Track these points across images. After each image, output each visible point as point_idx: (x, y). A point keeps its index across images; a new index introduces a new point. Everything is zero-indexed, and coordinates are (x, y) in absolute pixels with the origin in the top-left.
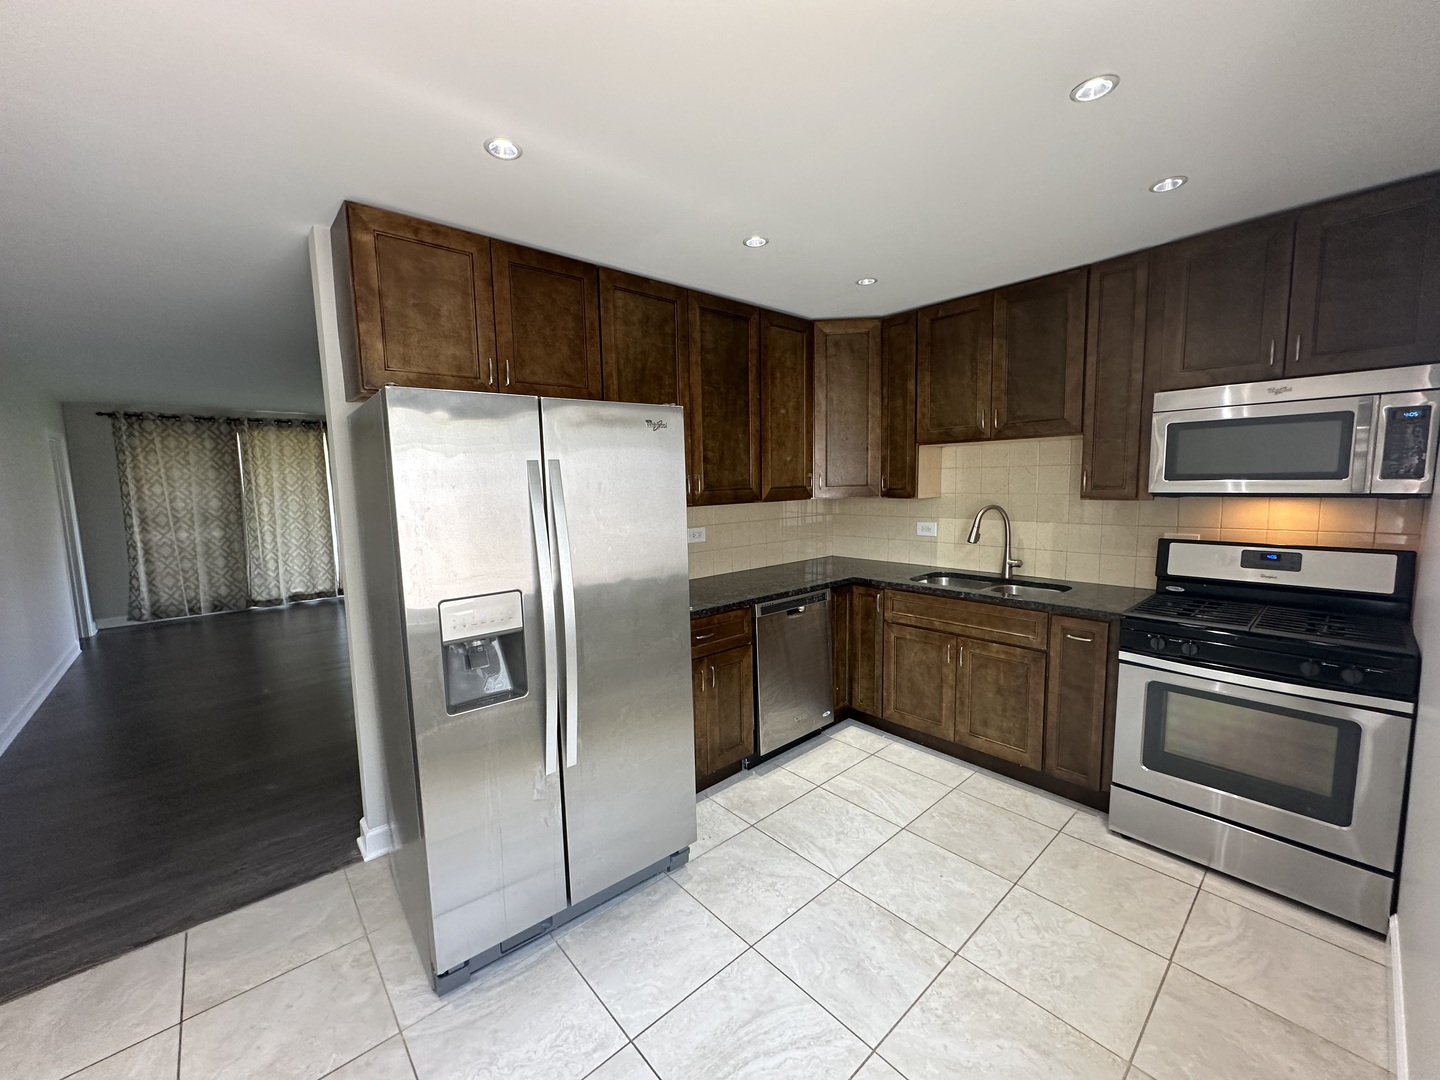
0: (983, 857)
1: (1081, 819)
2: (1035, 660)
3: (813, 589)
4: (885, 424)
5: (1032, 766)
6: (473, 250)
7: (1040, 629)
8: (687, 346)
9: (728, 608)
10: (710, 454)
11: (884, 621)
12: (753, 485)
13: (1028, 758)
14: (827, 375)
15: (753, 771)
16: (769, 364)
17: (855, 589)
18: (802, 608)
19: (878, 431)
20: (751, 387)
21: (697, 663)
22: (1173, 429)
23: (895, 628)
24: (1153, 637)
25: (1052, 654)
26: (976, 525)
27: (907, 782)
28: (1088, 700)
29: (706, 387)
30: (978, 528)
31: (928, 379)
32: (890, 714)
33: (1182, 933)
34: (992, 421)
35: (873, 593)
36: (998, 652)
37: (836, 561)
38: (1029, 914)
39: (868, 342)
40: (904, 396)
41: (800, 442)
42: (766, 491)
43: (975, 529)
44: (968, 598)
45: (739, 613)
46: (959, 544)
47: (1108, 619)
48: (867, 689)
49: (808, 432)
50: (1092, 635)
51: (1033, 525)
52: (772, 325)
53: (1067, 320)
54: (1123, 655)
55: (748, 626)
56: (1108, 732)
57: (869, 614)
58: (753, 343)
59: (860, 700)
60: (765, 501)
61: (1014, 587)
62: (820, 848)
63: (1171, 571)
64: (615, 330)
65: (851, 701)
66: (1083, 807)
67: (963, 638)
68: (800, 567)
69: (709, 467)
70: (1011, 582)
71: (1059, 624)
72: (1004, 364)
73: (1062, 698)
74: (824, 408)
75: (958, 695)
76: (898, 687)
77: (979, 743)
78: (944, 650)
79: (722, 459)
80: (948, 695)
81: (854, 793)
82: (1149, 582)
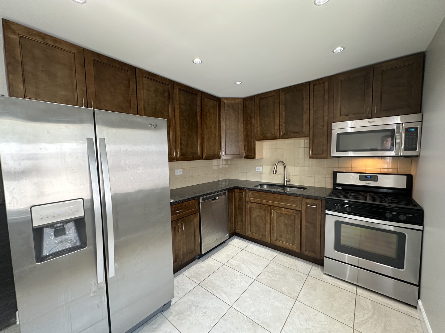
0: (284, 289)
1: (315, 269)
2: (297, 214)
3: (221, 191)
4: (245, 134)
5: (297, 251)
6: (75, 52)
7: (299, 203)
8: (173, 102)
9: (189, 199)
10: (183, 142)
11: (246, 201)
12: (200, 154)
13: (296, 248)
14: (225, 117)
15: (200, 260)
16: (205, 111)
17: (236, 190)
18: (217, 198)
19: (243, 136)
20: (199, 119)
21: (175, 223)
22: (338, 135)
23: (250, 204)
24: (337, 205)
25: (303, 211)
26: (275, 168)
27: (255, 260)
28: (315, 227)
29: (181, 118)
30: (276, 168)
31: (259, 118)
32: (249, 234)
33: (355, 315)
34: (280, 133)
35: (242, 192)
36: (284, 211)
37: (229, 180)
38: (302, 313)
39: (239, 105)
40: (251, 123)
41: (216, 139)
42: (204, 156)
43: (275, 169)
44: (274, 193)
45: (194, 201)
46: (269, 174)
47: (321, 199)
48: (241, 225)
49: (219, 136)
50: (316, 205)
51: (293, 167)
52: (206, 98)
53: (303, 99)
54: (327, 212)
55: (197, 206)
56: (322, 238)
57: (241, 199)
58: (199, 103)
59: (238, 230)
60: (204, 160)
61: (288, 188)
62: (224, 292)
63: (337, 182)
64: (143, 93)
65: (235, 230)
66: (315, 265)
67: (273, 207)
68: (217, 183)
69: (183, 147)
70: (287, 186)
71: (305, 201)
72: (283, 113)
73: (307, 227)
74: (224, 128)
75: (271, 227)
76: (251, 224)
77: (279, 243)
78: (266, 211)
79: (187, 144)
80: (268, 226)
81: (237, 266)
82: (330, 186)
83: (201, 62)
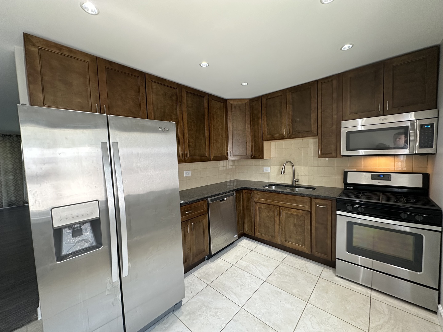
0: (294, 291)
1: (326, 271)
2: (307, 215)
3: (229, 192)
4: (252, 134)
5: (307, 252)
6: (88, 60)
7: (309, 204)
8: (181, 105)
9: (198, 201)
10: (191, 144)
11: (254, 202)
12: (207, 155)
13: (306, 250)
14: (232, 118)
15: (209, 260)
16: (212, 113)
17: (244, 191)
18: (225, 199)
19: (250, 136)
20: (206, 121)
21: (184, 223)
22: (348, 133)
23: (258, 204)
24: (348, 205)
25: (312, 212)
26: (284, 168)
27: (265, 261)
28: (326, 228)
29: (189, 120)
30: (284, 169)
31: (266, 119)
32: (257, 235)
33: (369, 319)
34: (288, 132)
35: (250, 192)
36: (294, 212)
37: (237, 181)
38: (314, 316)
39: (245, 106)
40: (258, 124)
41: (223, 141)
42: (212, 157)
43: (283, 169)
44: (283, 193)
45: (202, 202)
46: (278, 174)
47: (331, 199)
48: (249, 226)
49: (226, 137)
50: (326, 205)
51: (302, 167)
52: (213, 100)
53: (311, 98)
54: (338, 212)
55: (206, 207)
56: (333, 239)
57: (249, 200)
58: (206, 105)
59: (247, 230)
60: (212, 161)
61: (297, 188)
62: (234, 293)
63: (348, 182)
64: (152, 97)
65: (244, 230)
66: (326, 266)
67: (282, 207)
68: (225, 184)
69: (191, 149)
70: (296, 187)
71: (315, 201)
72: (291, 113)
73: (317, 228)
74: (231, 129)
75: (280, 227)
76: (260, 225)
77: (289, 244)
78: (275, 212)
79: (195, 146)
80: (277, 227)
81: (247, 267)
82: (341, 185)
83: (207, 65)
